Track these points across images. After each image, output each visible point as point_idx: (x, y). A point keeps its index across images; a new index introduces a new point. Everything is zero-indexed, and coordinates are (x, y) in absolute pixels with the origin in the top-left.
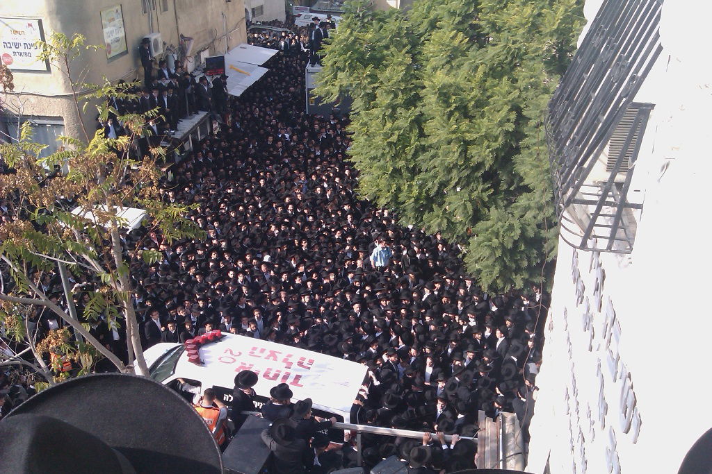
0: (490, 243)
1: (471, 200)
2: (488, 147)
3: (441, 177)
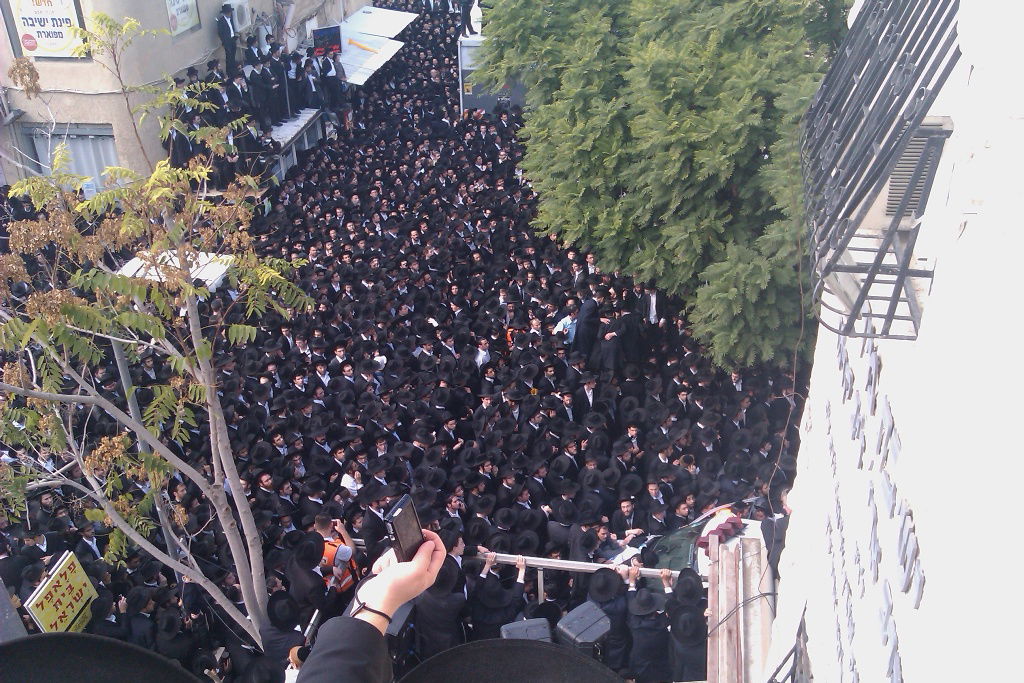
0: (725, 295)
1: (699, 232)
2: (724, 152)
3: (656, 199)
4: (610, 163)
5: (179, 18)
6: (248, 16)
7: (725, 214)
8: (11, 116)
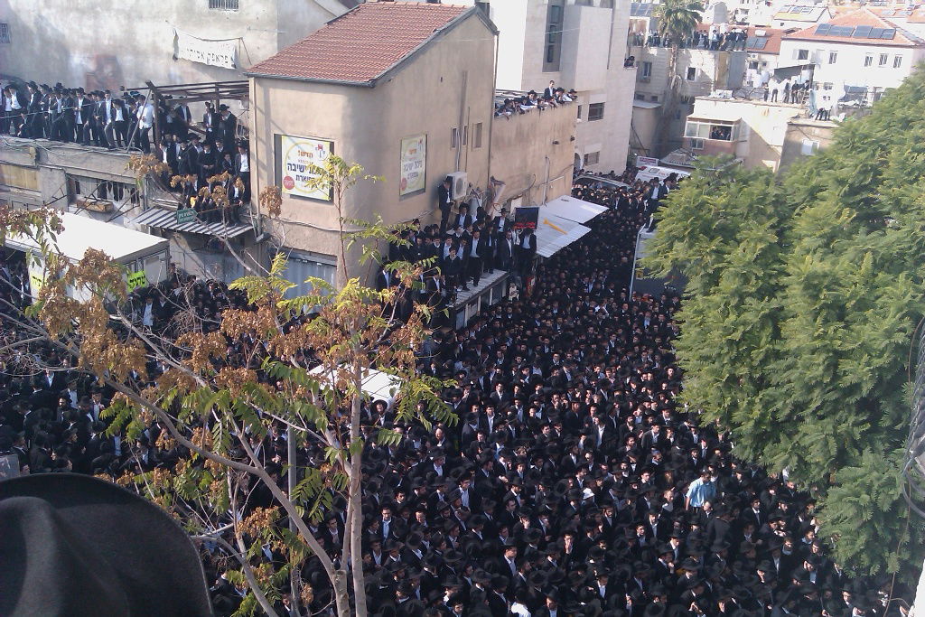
0: (857, 499)
1: (835, 435)
2: (868, 364)
3: (797, 396)
4: (758, 355)
5: (408, 181)
6: (465, 188)
7: (863, 422)
8: (261, 237)
